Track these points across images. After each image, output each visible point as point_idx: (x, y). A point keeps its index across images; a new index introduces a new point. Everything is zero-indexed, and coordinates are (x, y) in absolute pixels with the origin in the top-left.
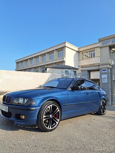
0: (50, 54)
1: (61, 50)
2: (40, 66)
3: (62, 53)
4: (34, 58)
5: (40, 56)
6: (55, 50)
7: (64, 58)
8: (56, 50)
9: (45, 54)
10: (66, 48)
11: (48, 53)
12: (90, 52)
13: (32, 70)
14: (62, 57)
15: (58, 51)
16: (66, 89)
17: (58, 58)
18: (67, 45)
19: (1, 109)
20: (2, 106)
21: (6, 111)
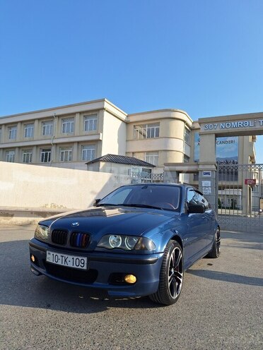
0: (63, 120)
1: (94, 115)
2: (37, 146)
3: (96, 121)
4: (19, 125)
5: (36, 122)
6: (77, 113)
7: (101, 134)
8: (80, 113)
9: (52, 117)
10: (105, 113)
11: (59, 116)
13: (11, 153)
14: (94, 132)
15: (86, 117)
16: (179, 210)
17: (85, 133)
18: (107, 106)
19: (54, 262)
20: (59, 255)
21: (80, 267)
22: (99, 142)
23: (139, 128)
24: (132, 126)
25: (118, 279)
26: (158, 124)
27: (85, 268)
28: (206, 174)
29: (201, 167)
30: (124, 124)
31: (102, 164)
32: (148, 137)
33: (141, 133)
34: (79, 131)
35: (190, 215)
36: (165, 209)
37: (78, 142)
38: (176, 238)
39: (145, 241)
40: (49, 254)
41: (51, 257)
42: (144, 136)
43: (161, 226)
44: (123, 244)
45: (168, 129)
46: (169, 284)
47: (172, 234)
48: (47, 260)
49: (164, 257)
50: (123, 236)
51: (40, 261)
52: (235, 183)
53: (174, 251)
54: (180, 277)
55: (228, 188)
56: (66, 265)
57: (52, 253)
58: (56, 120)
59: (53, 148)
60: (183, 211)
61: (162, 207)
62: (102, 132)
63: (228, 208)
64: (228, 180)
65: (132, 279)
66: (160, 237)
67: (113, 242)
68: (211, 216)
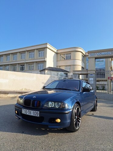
0: (30, 52)
1: (43, 50)
2: (19, 64)
3: (43, 53)
4: (11, 55)
5: (18, 53)
8: (37, 49)
11: (28, 51)
12: (67, 54)
13: (7, 67)
14: (43, 57)
15: (39, 51)
16: (79, 91)
17: (39, 58)
18: (48, 46)
19: (25, 114)
20: (27, 110)
21: (36, 116)
22: (45, 61)
23: (62, 56)
24: (59, 55)
25: (53, 120)
26: (70, 54)
27: (38, 116)
28: (91, 75)
29: (89, 72)
30: (56, 54)
31: (46, 71)
32: (66, 59)
33: (63, 58)
34: (36, 57)
35: (84, 93)
36: (73, 90)
37: (36, 62)
38: (78, 103)
39: (64, 104)
40: (23, 110)
41: (24, 111)
42: (65, 59)
43: (71, 98)
44: (55, 105)
45: (75, 56)
46: (75, 123)
47: (76, 101)
48: (22, 113)
49: (73, 111)
50: (55, 102)
51: (19, 113)
52: (104, 79)
53: (77, 108)
54: (80, 119)
55: (101, 81)
56: (30, 115)
57: (24, 110)
58: (26, 52)
59: (25, 65)
60: (81, 91)
61: (72, 89)
62: (46, 58)
63: (101, 90)
64: (101, 78)
65: (59, 120)
66: (71, 102)
67: (51, 105)
68: (93, 93)
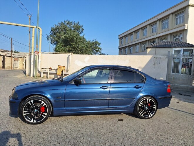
0: (163, 21)
1: (182, 12)
2: (149, 40)
3: (183, 16)
4: (140, 30)
5: (148, 26)
6: (170, 14)
7: (186, 25)
8: (172, 14)
9: (156, 21)
10: (191, 8)
11: (160, 20)
13: (137, 46)
14: (182, 24)
15: (176, 15)
18: (192, 2)
22: (184, 31)
34: (172, 26)
37: (171, 34)
58: (158, 23)
59: (157, 40)
